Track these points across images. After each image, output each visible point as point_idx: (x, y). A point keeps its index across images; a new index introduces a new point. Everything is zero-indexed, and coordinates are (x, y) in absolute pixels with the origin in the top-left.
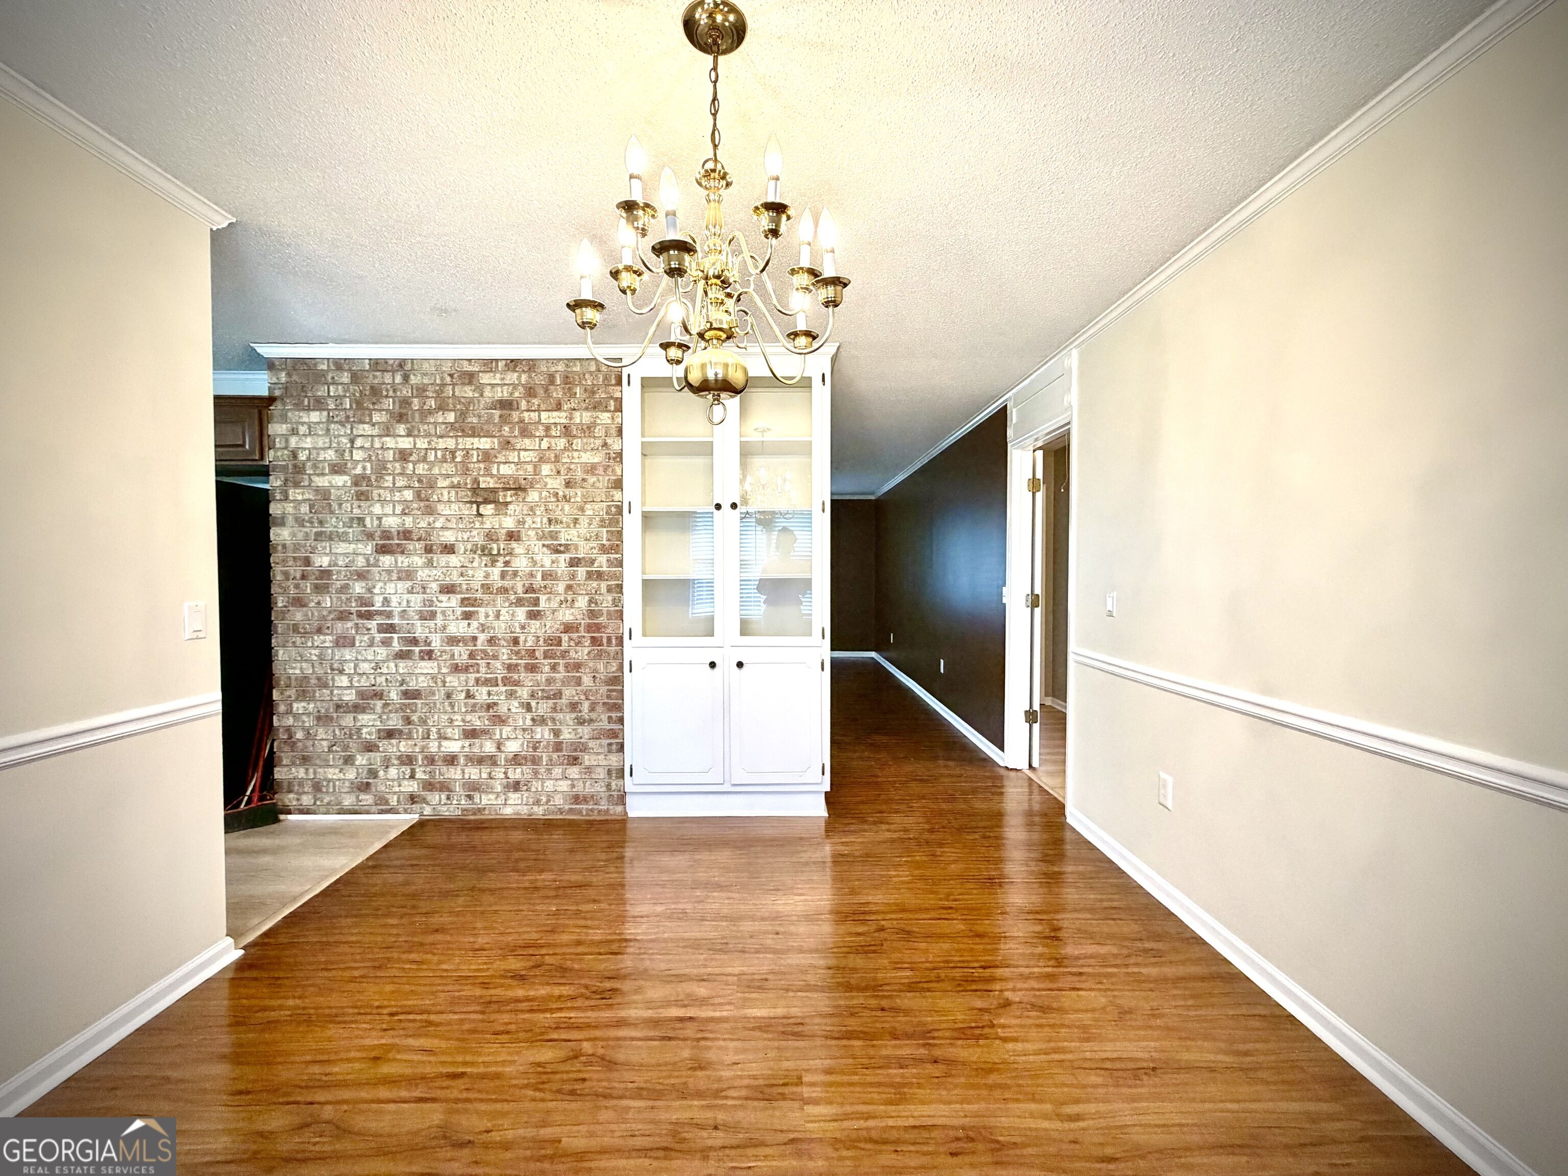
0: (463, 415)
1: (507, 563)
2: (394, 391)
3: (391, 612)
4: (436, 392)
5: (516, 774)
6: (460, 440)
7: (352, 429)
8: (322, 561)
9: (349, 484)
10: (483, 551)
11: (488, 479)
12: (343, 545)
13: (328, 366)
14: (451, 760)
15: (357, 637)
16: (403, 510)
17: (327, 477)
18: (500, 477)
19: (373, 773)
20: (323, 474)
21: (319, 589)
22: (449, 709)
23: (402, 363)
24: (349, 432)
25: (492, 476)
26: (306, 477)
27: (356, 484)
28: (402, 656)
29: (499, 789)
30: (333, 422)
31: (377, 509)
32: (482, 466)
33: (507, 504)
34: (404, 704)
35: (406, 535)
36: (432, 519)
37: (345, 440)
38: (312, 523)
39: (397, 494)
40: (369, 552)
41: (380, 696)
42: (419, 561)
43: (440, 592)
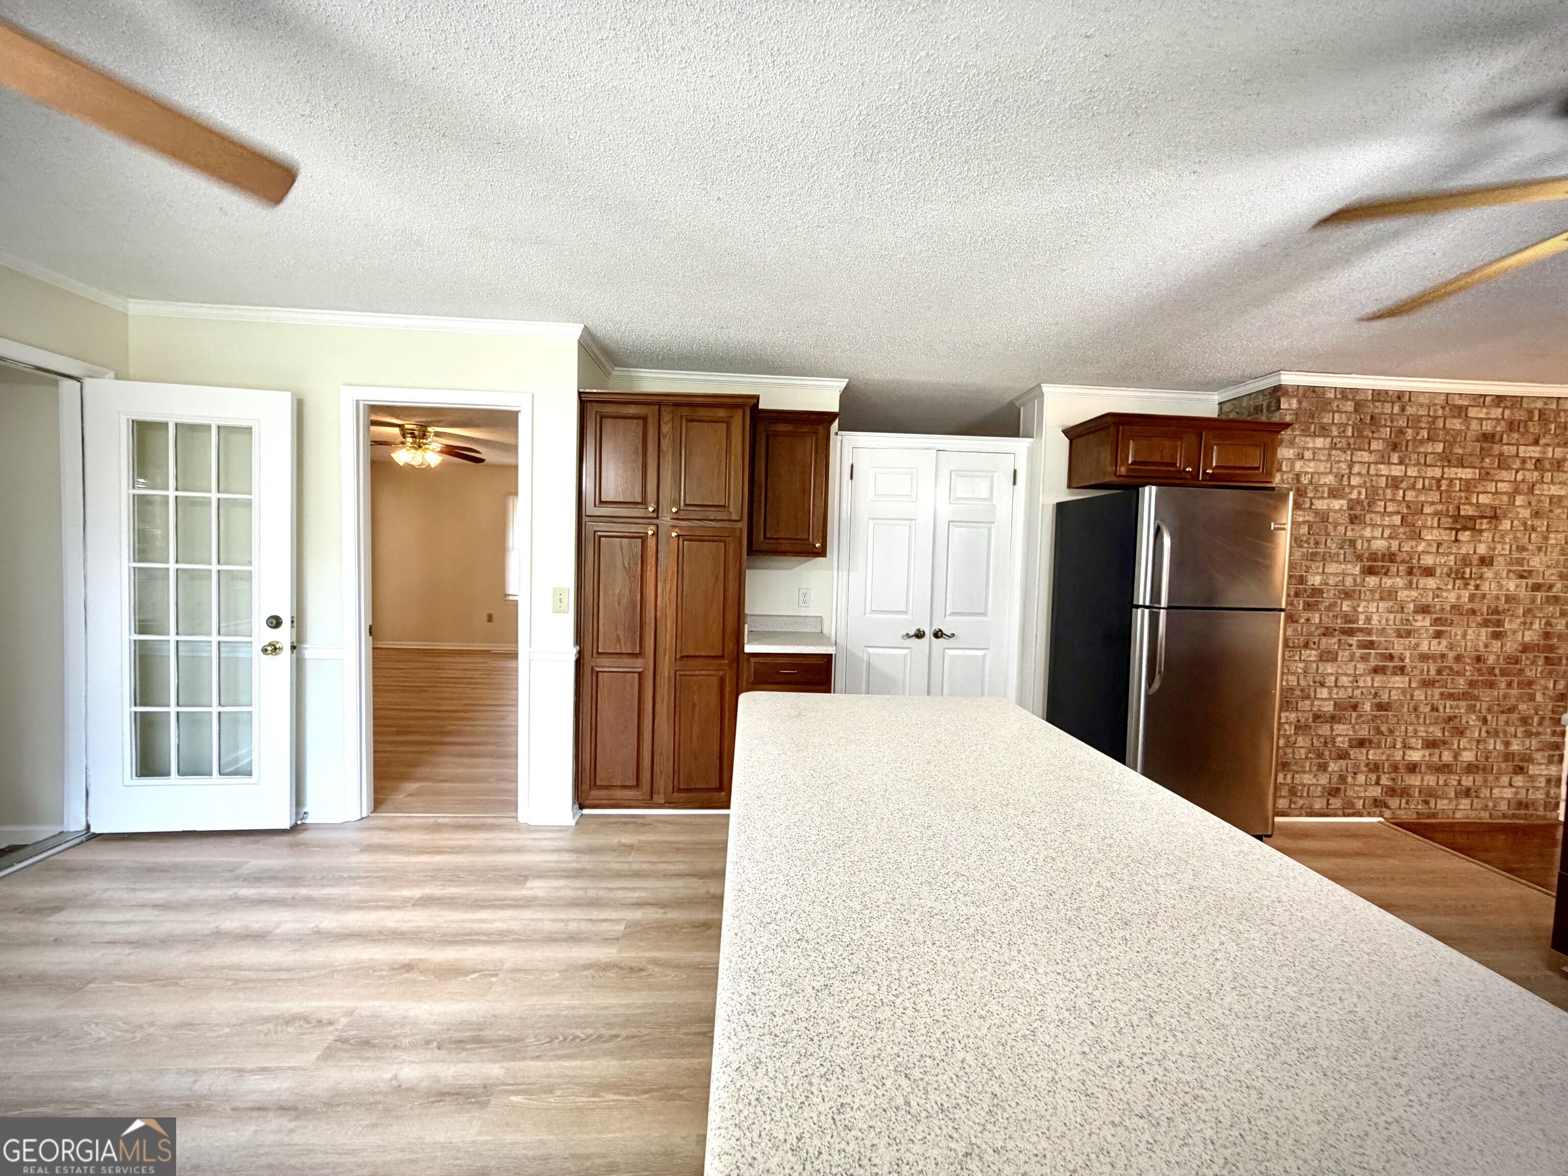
0: (1449, 445)
1: (1477, 587)
2: (1392, 421)
3: (1371, 629)
4: (1428, 422)
6: (1446, 470)
7: (1352, 455)
8: (1315, 580)
9: (1345, 508)
10: (1457, 574)
11: (1468, 507)
12: (1335, 565)
13: (1335, 395)
14: (1413, 768)
15: (1340, 653)
16: (1391, 533)
17: (1326, 501)
18: (1478, 506)
19: (1342, 779)
20: (1322, 498)
21: (1308, 606)
22: (1414, 720)
23: (1400, 395)
24: (1349, 458)
25: (1472, 505)
26: (1307, 500)
27: (1350, 508)
28: (1376, 671)
29: (1452, 795)
30: (1336, 449)
31: (1368, 533)
32: (1463, 494)
33: (1481, 531)
34: (1375, 716)
35: (1391, 557)
36: (1414, 543)
37: (1344, 466)
38: (1309, 543)
39: (1387, 519)
40: (1357, 573)
41: (1355, 707)
42: (1400, 582)
43: (1416, 612)
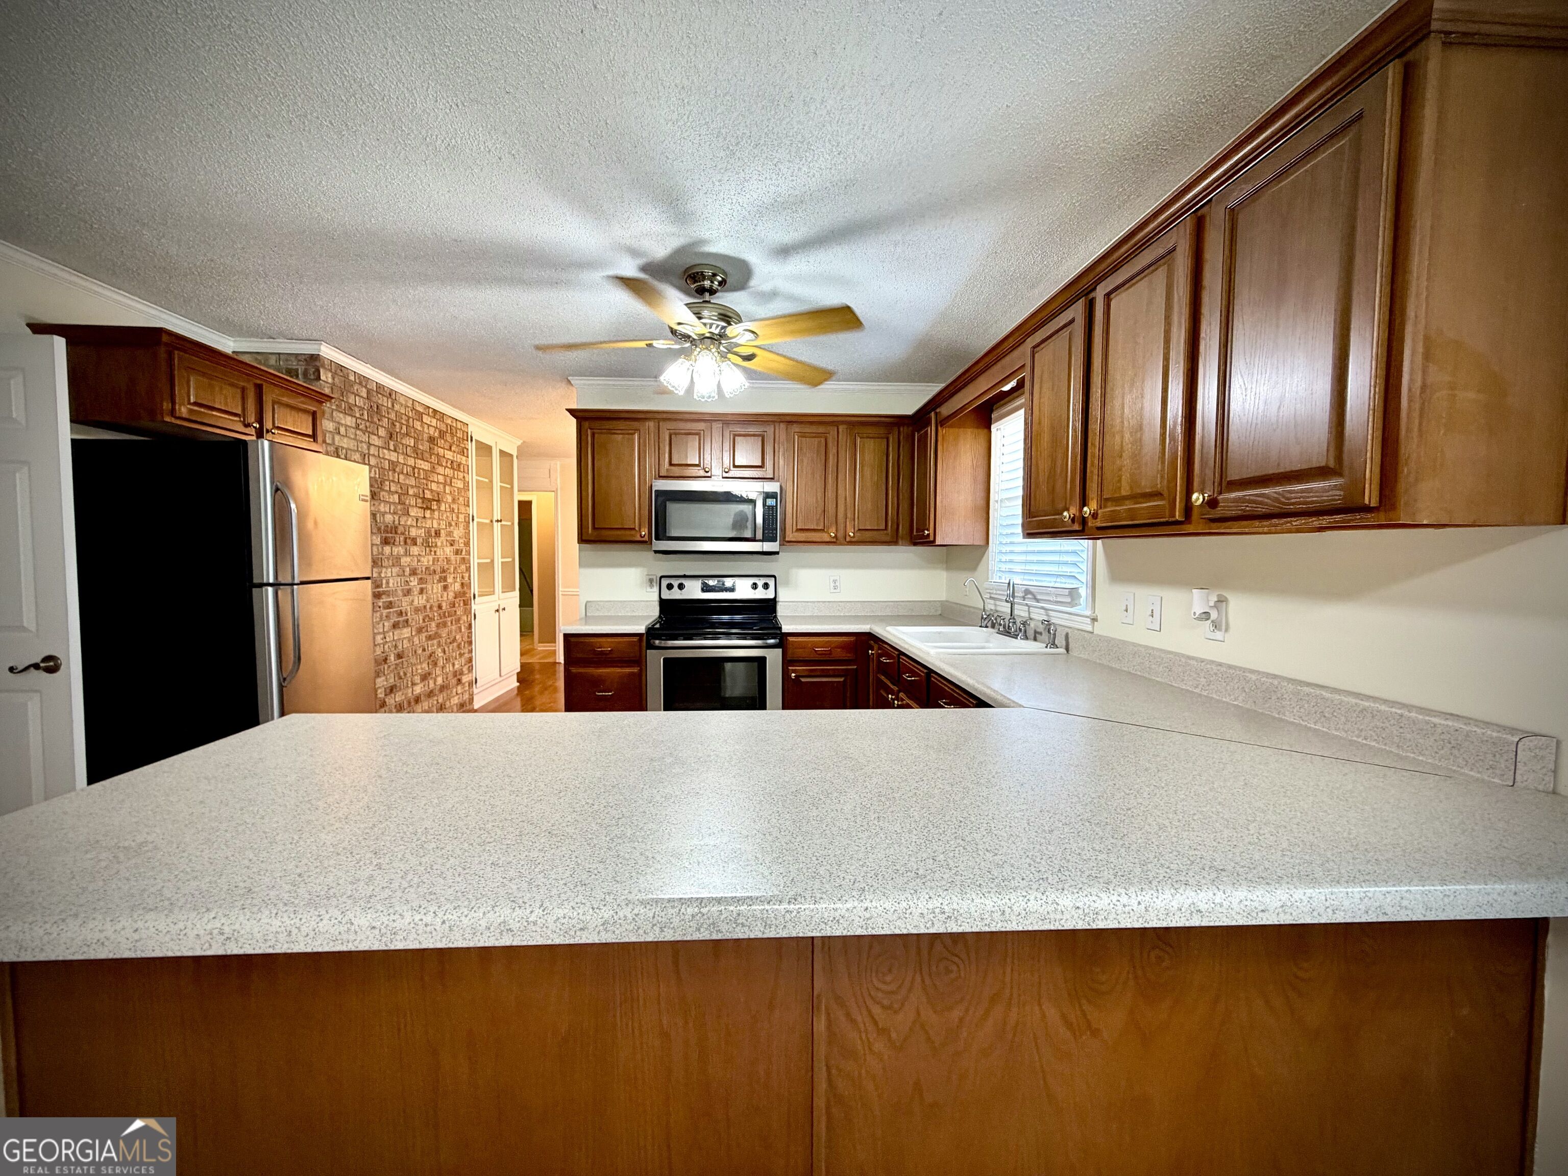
0: (416, 441)
1: (435, 553)
2: (388, 413)
4: (406, 420)
6: (416, 460)
10: (426, 543)
11: (427, 492)
13: (355, 378)
16: (394, 509)
18: (432, 491)
23: (390, 392)
28: (394, 626)
31: (382, 508)
32: (425, 481)
33: (434, 511)
35: (395, 530)
36: (406, 518)
39: (391, 497)
40: (379, 543)
41: (385, 660)
42: (401, 550)
43: (410, 575)
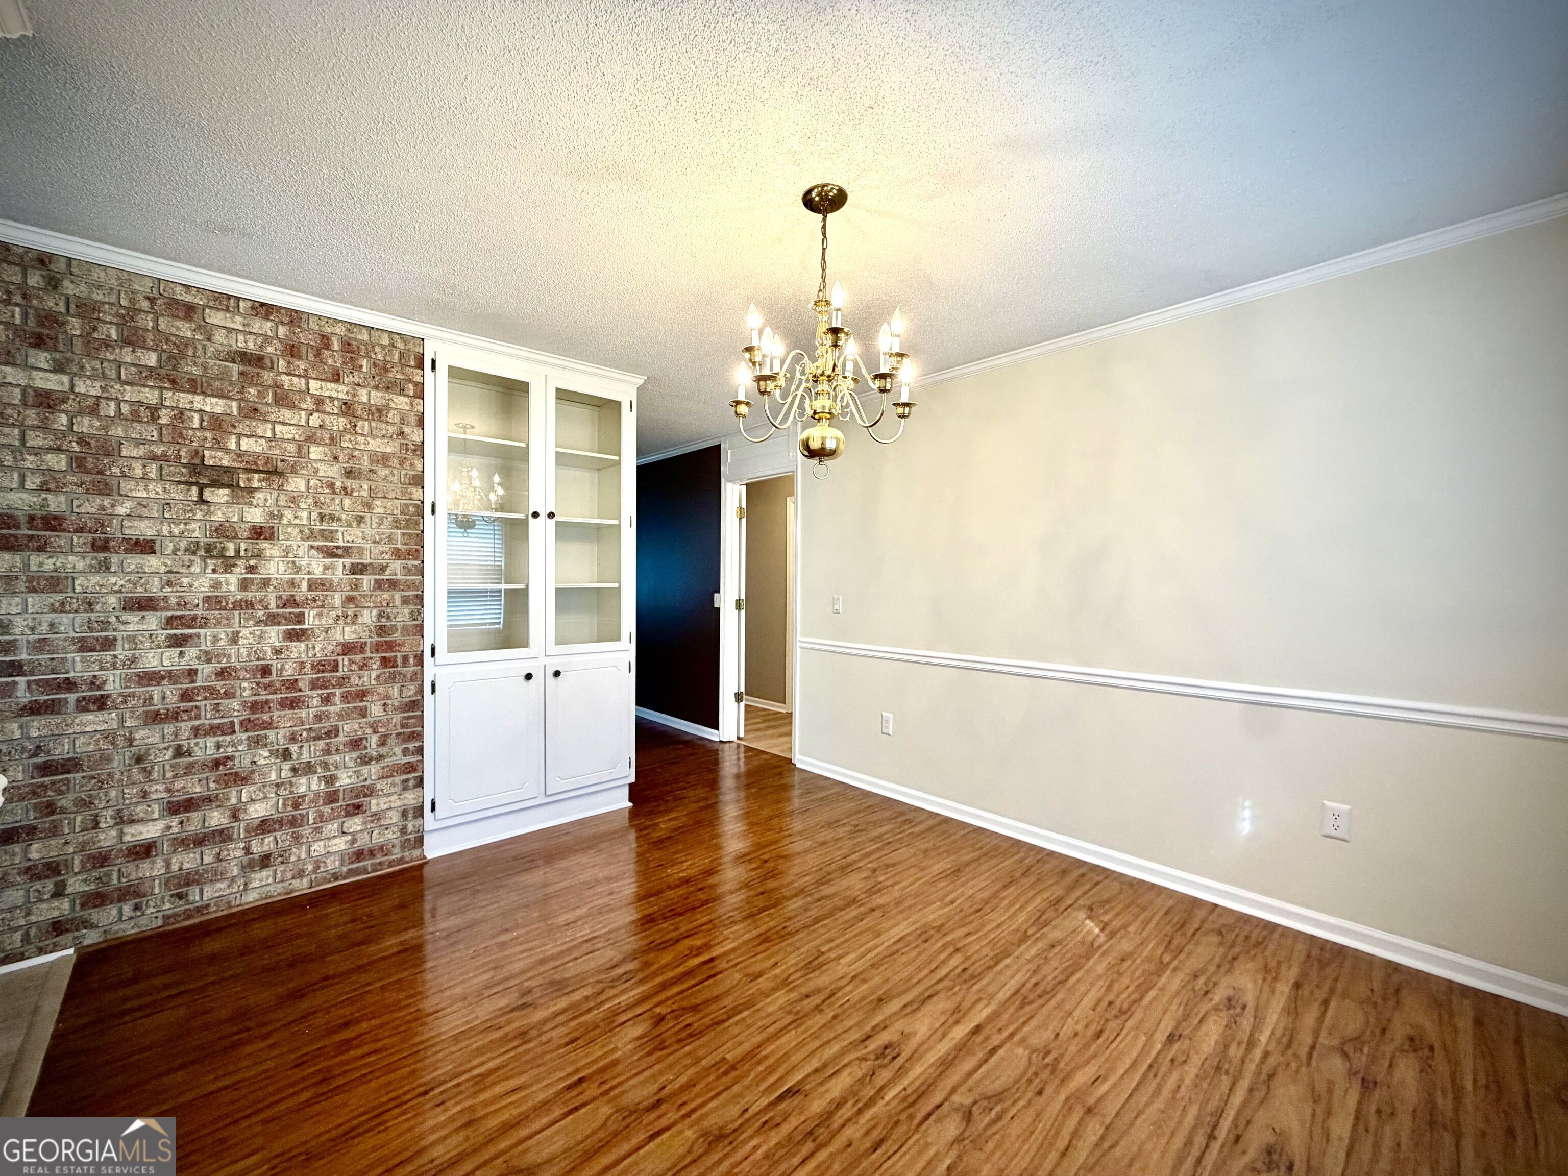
0: (172, 360)
1: (251, 569)
2: (26, 297)
3: (10, 643)
4: (119, 316)
5: (267, 844)
6: (167, 394)
10: (208, 550)
11: (220, 454)
14: (145, 851)
16: (44, 483)
18: (240, 455)
22: (141, 777)
23: (43, 258)
25: (227, 451)
28: (36, 709)
29: (235, 871)
33: (251, 491)
35: (49, 522)
36: (107, 502)
42: (77, 562)
43: (123, 609)
